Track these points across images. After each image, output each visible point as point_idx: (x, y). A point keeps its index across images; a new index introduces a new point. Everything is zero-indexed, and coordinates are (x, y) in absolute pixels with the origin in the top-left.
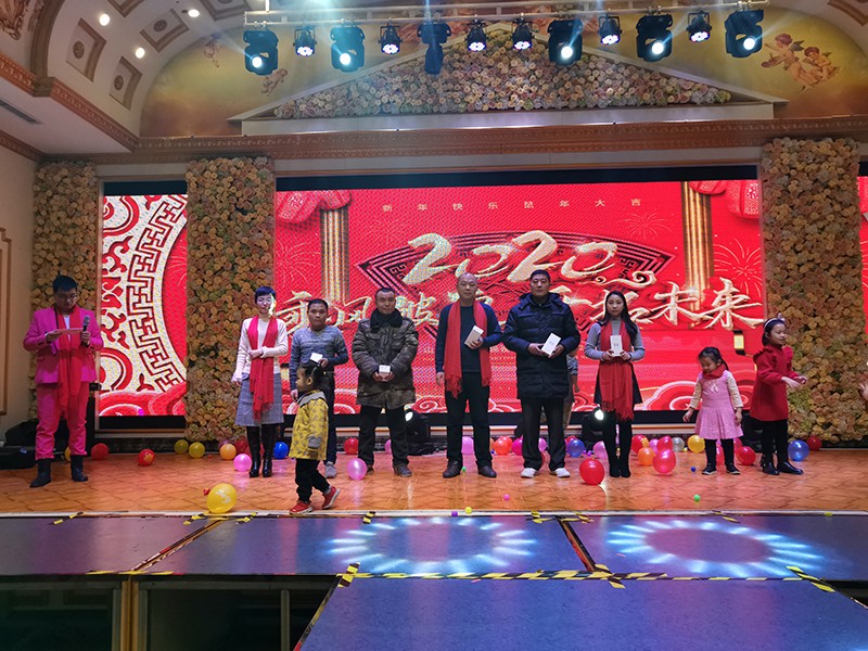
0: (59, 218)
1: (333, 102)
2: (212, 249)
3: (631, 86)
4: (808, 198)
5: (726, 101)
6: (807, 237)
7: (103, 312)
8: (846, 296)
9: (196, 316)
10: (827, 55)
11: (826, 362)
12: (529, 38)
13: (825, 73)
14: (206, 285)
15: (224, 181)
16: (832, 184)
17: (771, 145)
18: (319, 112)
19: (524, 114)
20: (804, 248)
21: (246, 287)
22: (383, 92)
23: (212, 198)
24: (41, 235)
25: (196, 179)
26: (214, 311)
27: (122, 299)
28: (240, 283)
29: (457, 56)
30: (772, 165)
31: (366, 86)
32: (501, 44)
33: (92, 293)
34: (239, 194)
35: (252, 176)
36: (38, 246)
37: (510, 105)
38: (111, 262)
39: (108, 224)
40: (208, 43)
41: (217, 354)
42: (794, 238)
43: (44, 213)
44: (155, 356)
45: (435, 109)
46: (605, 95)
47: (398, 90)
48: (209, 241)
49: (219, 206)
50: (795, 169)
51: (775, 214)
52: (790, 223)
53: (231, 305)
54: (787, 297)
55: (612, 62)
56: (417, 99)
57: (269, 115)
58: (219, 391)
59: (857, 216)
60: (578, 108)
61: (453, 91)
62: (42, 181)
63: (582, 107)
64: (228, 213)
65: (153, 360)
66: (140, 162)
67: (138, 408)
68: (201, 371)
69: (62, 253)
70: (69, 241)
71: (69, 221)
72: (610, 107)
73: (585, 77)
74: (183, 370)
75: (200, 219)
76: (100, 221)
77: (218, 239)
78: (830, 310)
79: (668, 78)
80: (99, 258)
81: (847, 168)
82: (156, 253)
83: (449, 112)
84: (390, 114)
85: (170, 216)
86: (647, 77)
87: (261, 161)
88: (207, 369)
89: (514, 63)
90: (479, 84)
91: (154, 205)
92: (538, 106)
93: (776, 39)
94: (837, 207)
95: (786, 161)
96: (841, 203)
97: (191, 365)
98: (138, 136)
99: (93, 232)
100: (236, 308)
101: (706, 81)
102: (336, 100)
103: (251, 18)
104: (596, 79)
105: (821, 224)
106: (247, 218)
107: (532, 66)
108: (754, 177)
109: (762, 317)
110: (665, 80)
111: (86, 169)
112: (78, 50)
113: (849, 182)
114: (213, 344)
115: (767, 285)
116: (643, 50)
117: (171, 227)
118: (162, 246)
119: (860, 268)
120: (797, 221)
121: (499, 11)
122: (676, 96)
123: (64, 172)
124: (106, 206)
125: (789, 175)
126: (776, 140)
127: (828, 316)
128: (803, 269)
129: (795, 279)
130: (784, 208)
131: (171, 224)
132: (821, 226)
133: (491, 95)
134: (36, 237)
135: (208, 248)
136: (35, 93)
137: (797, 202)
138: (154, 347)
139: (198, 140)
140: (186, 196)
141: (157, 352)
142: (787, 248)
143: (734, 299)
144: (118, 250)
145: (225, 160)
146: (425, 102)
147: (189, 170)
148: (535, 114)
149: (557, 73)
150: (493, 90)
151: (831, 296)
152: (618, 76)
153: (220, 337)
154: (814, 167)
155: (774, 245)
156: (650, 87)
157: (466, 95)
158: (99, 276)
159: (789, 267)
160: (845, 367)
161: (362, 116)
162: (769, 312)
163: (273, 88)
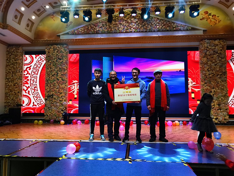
0: (13, 61)
1: (84, 30)
2: (52, 69)
3: (164, 25)
4: (212, 56)
5: (190, 29)
6: (212, 67)
7: (24, 86)
8: (222, 83)
9: (47, 87)
10: (218, 17)
11: (216, 101)
12: (136, 13)
13: (217, 22)
14: (50, 79)
15: (55, 51)
16: (219, 52)
17: (202, 41)
18: (80, 33)
19: (135, 33)
20: (211, 70)
21: (60, 79)
22: (97, 27)
23: (52, 56)
24: (8, 65)
25: (48, 51)
26: (52, 85)
27: (29, 82)
28: (59, 78)
29: (117, 18)
30: (202, 47)
31: (92, 26)
32: (129, 14)
33: (21, 80)
34: (59, 55)
35: (62, 50)
36: (7, 68)
37: (131, 30)
38: (26, 72)
39: (26, 62)
40: (52, 15)
41: (53, 97)
42: (208, 67)
43: (9, 59)
44: (37, 97)
45: (111, 32)
46: (156, 28)
47: (101, 27)
48: (51, 67)
49: (54, 58)
50: (208, 48)
51: (202, 61)
52: (207, 63)
53: (56, 84)
54: (206, 83)
55: (159, 19)
56: (106, 29)
57: (68, 34)
58: (53, 107)
59: (226, 61)
60: (149, 32)
61: (116, 27)
62: (9, 51)
63: (151, 31)
64: (56, 60)
65: (37, 98)
66: (34, 46)
67: (32, 111)
68: (48, 101)
69: (13, 70)
70: (15, 67)
71: (15, 62)
72: (158, 31)
73: (151, 23)
74: (44, 101)
75: (49, 61)
76: (23, 62)
77: (53, 66)
78: (218, 87)
79: (174, 23)
80: (23, 71)
81: (223, 48)
82: (38, 70)
83: (115, 33)
84: (99, 33)
85: (41, 60)
86: (168, 23)
87: (65, 46)
88: (50, 101)
89: (132, 19)
90: (123, 25)
91: (38, 57)
92: (138, 31)
93: (204, 12)
94: (220, 59)
95: (206, 46)
96: (221, 57)
97: (46, 100)
98: (33, 39)
99: (21, 65)
100: (58, 85)
101: (185, 24)
102: (85, 30)
103: (62, 8)
104: (154, 24)
105: (215, 63)
106: (61, 61)
107: (137, 20)
108: (198, 50)
109: (199, 89)
110: (173, 24)
111: (20, 48)
112: (16, 17)
113: (224, 52)
114: (51, 94)
115: (200, 80)
116: (167, 16)
117: (42, 63)
118: (39, 68)
119: (226, 76)
120: (209, 62)
121: (128, 5)
122: (176, 28)
123: (14, 49)
124: (25, 58)
125: (207, 50)
126: (203, 40)
127: (217, 89)
128: (210, 76)
129: (208, 78)
130: (205, 59)
131: (42, 62)
132: (216, 64)
133: (126, 28)
134: (7, 66)
135: (51, 69)
136: (3, 29)
137: (209, 57)
138: (37, 95)
139: (48, 40)
140: (45, 55)
141: (37, 96)
142: (206, 70)
143: (192, 84)
144: (28, 69)
145: (55, 46)
146: (108, 30)
147: (46, 48)
148: (138, 33)
149: (144, 22)
150: (126, 27)
151: (218, 83)
152: (160, 23)
153: (53, 93)
154: (214, 47)
155: (203, 69)
156: (169, 26)
157: (119, 28)
158: (23, 76)
159: (206, 75)
160: (222, 103)
161: (92, 34)
162: (201, 87)
163: (69, 26)
